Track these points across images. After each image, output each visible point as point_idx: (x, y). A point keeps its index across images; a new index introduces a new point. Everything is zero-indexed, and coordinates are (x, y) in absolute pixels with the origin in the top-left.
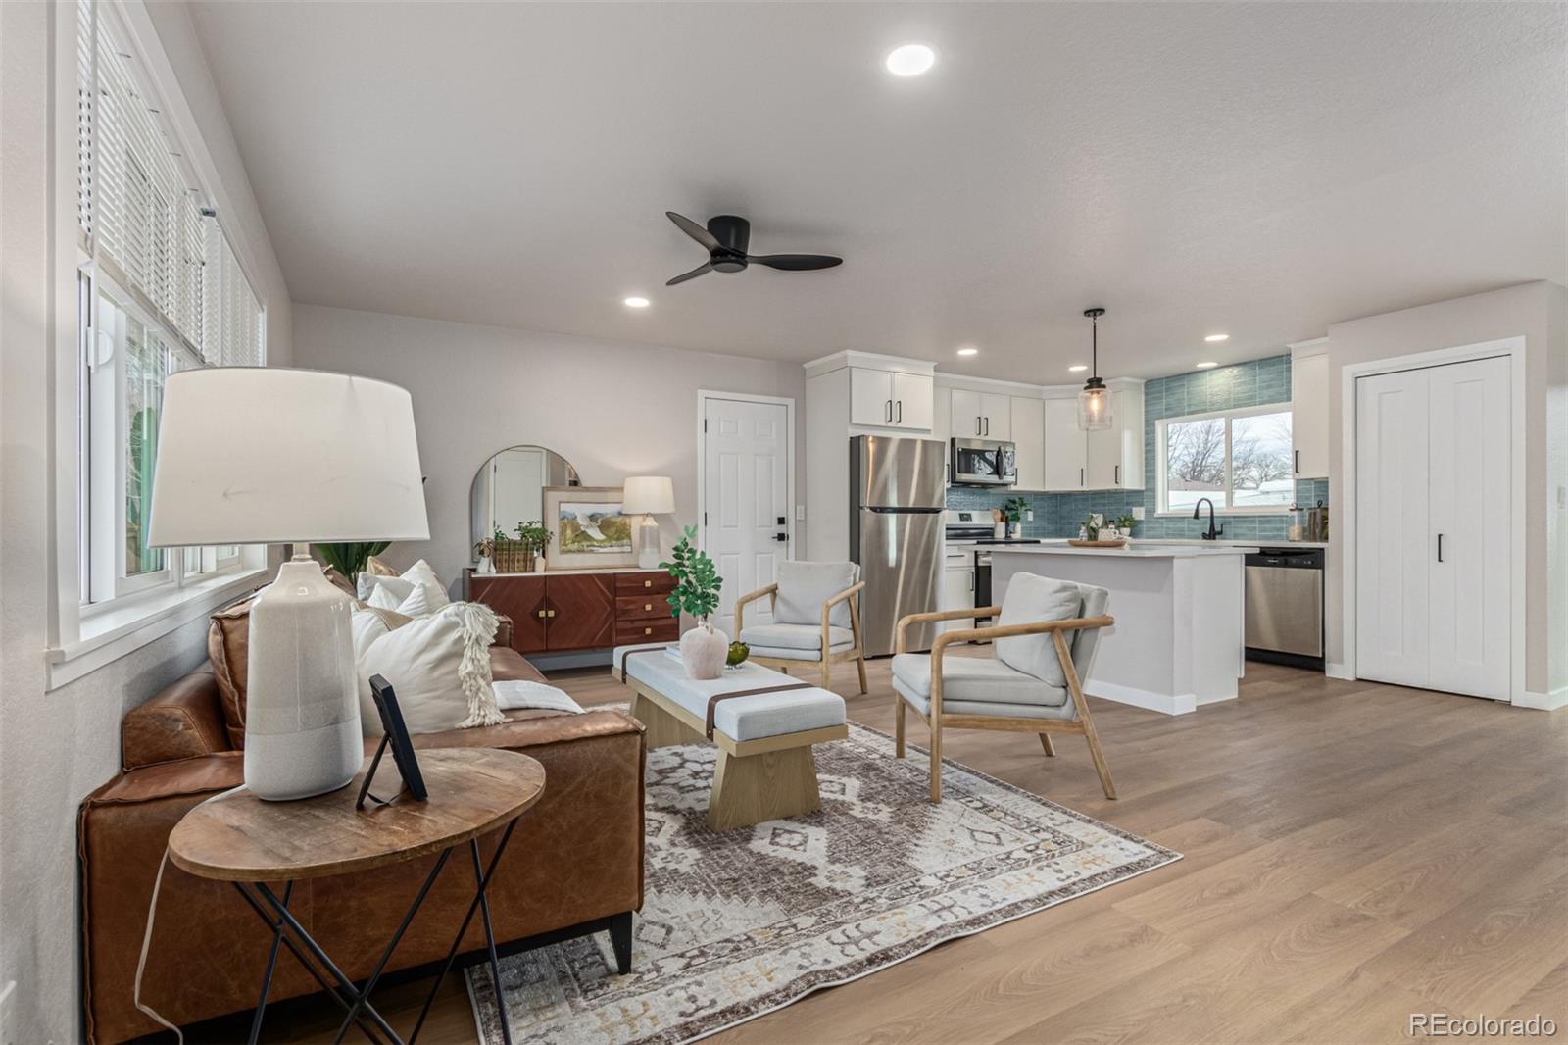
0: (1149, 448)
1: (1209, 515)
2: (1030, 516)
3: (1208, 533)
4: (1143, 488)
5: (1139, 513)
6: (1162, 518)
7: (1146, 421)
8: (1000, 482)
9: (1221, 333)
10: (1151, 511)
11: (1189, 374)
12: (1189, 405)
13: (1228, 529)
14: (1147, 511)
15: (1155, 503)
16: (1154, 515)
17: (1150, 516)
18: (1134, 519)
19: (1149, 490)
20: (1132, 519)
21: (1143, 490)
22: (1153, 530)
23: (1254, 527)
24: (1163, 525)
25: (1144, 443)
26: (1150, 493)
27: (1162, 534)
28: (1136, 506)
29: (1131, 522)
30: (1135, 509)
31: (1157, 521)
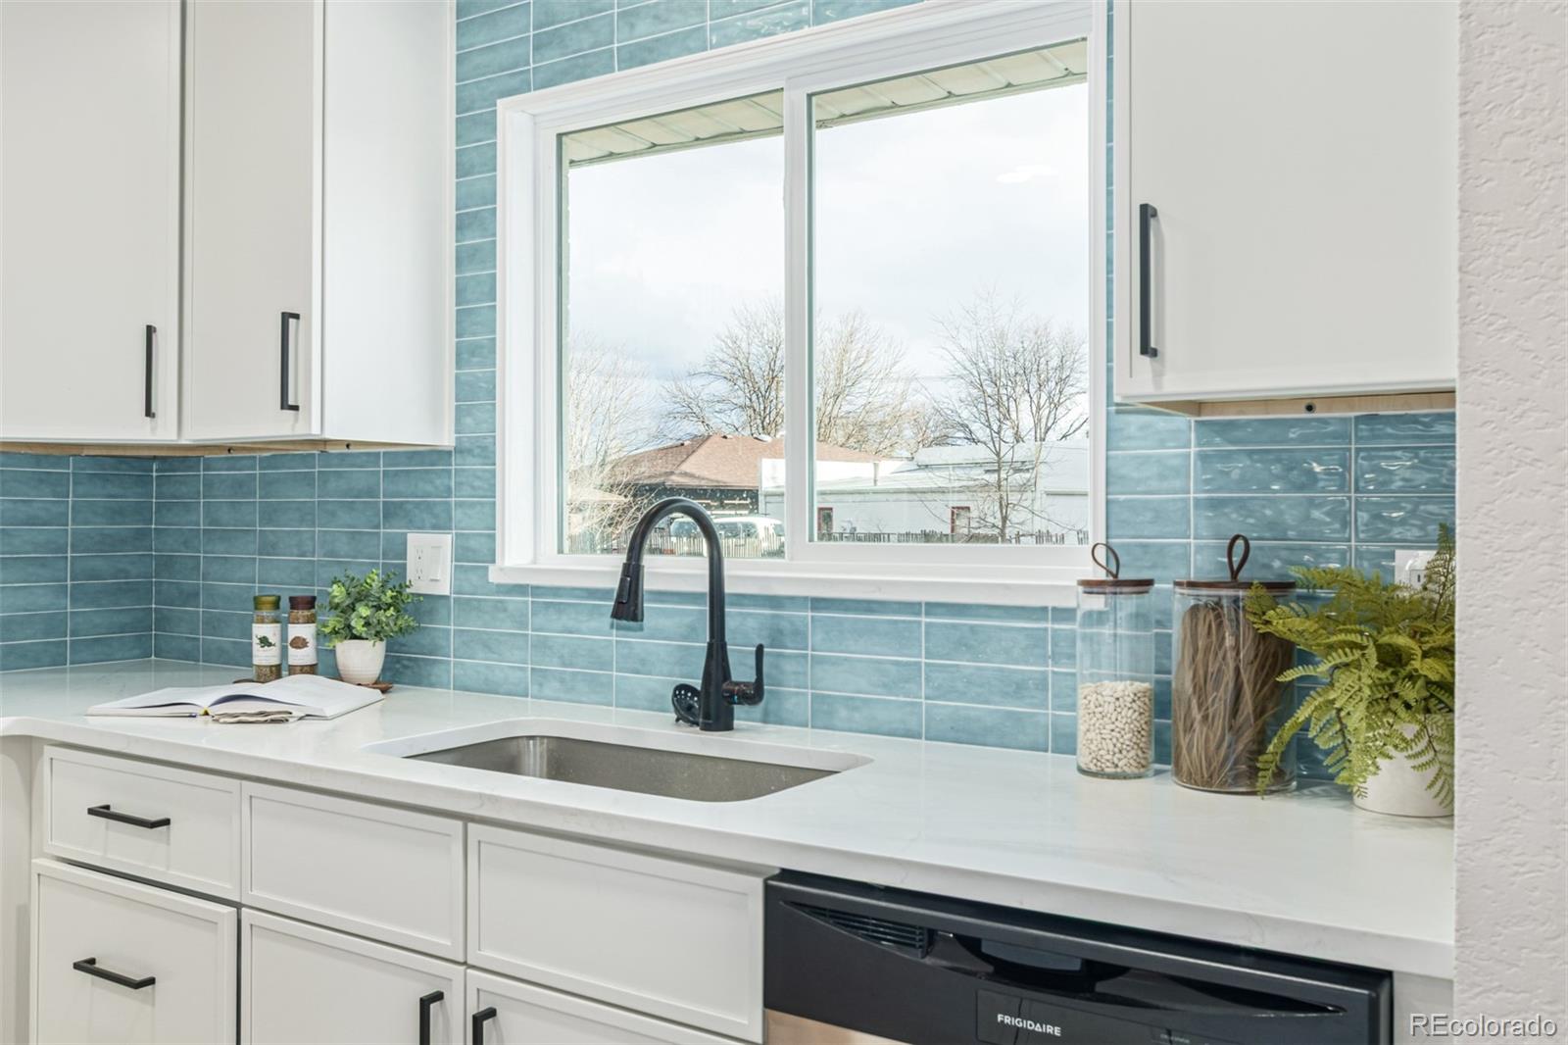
1: (704, 587)
3: (697, 683)
4: (447, 440)
5: (430, 563)
6: (520, 589)
7: (462, 106)
10: (475, 554)
12: (629, 17)
13: (789, 667)
14: (462, 553)
15: (494, 517)
16: (486, 575)
17: (474, 578)
18: (408, 590)
19: (469, 451)
20: (400, 593)
21: (450, 453)
22: (487, 646)
23: (907, 664)
24: (523, 625)
25: (455, 213)
26: (473, 465)
27: (519, 674)
28: (421, 528)
29: (391, 611)
30: (418, 542)
31: (500, 607)
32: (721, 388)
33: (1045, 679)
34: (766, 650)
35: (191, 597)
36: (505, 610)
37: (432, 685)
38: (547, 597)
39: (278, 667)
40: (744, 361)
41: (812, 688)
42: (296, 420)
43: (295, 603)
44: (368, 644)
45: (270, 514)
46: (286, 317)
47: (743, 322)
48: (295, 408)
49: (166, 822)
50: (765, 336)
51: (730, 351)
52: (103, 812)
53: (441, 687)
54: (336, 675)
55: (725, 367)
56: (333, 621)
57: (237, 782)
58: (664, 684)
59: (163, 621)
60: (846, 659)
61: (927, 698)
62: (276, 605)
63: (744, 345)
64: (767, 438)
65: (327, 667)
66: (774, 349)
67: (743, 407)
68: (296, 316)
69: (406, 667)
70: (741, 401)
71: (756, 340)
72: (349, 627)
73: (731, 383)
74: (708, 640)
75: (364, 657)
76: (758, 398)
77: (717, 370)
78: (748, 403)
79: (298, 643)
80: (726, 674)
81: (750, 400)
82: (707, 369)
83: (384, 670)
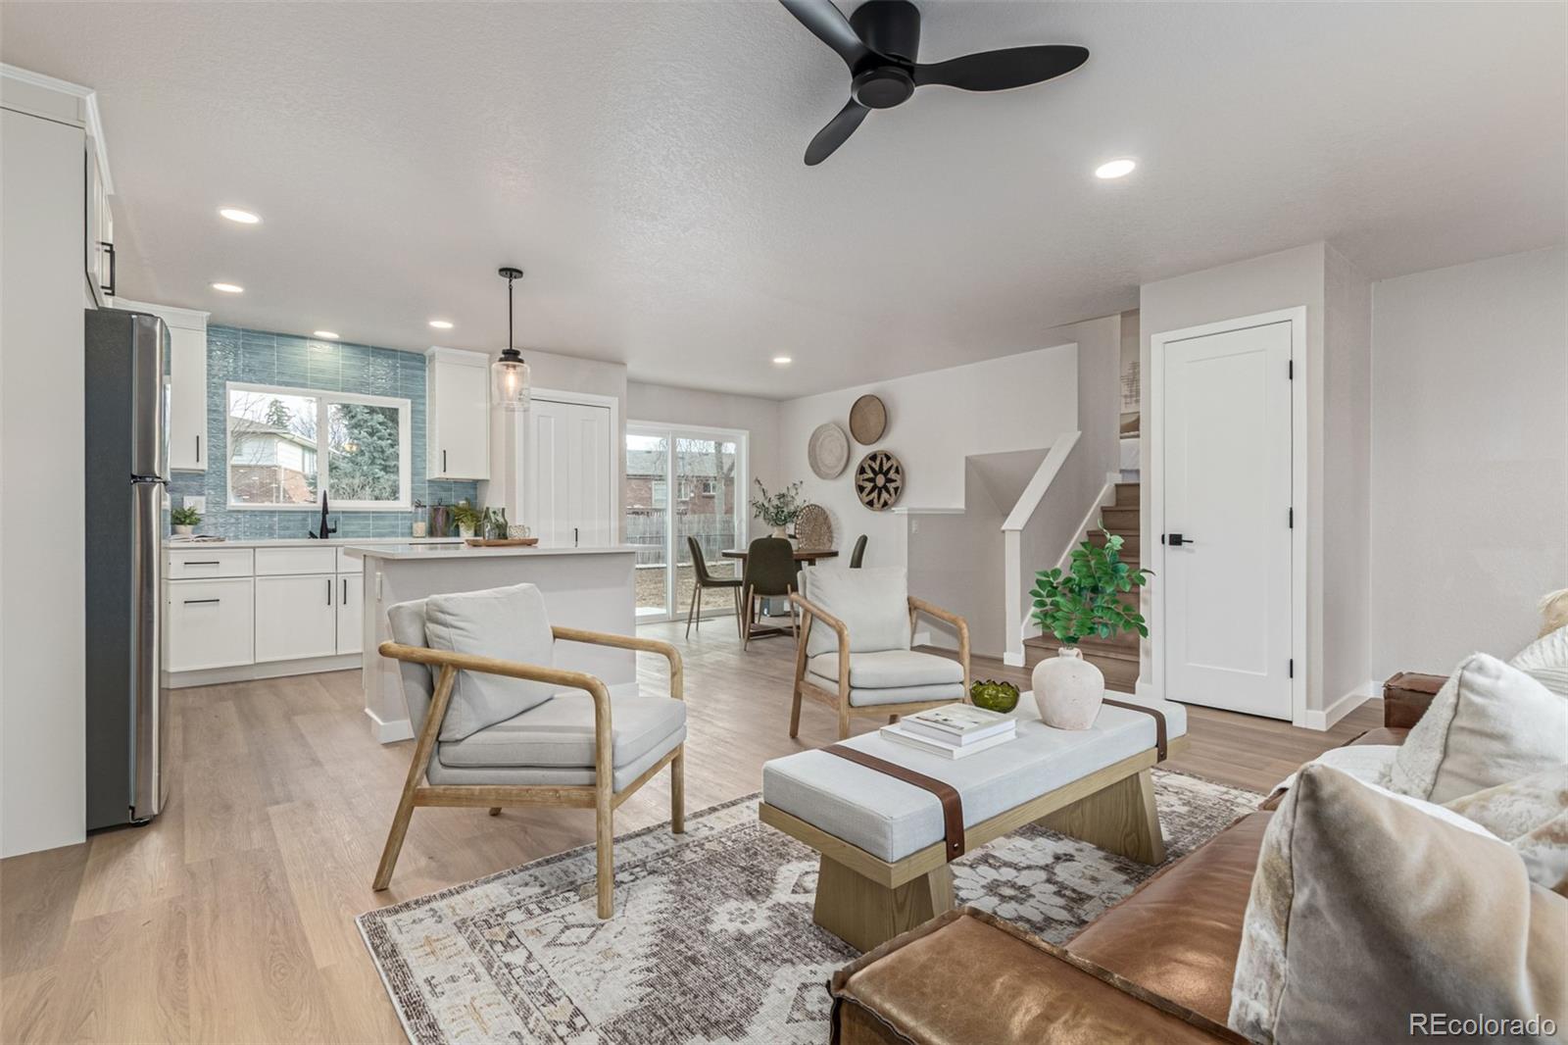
0: (215, 416)
1: (323, 510)
3: (321, 531)
9: (445, 320)
16: (224, 508)
19: (213, 474)
23: (367, 524)
33: (399, 524)
36: (232, 517)
60: (351, 523)
61: (372, 530)
80: (326, 526)
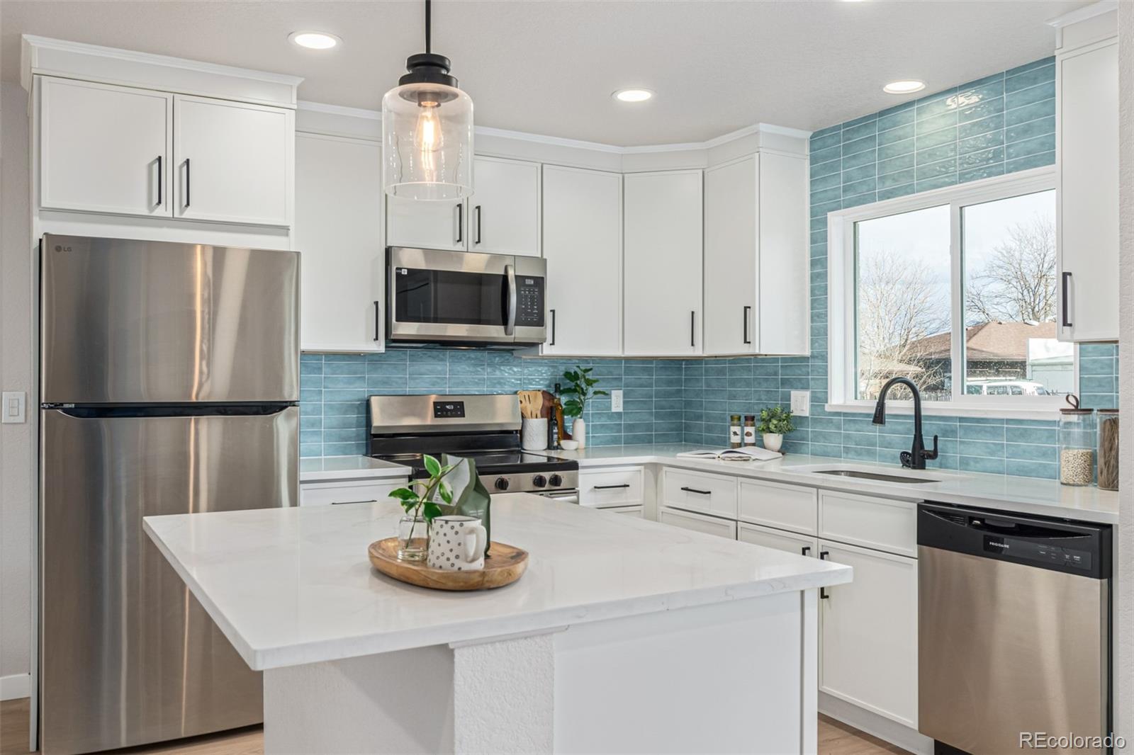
1: (912, 413)
2: (617, 401)
3: (910, 451)
4: (807, 353)
5: (801, 403)
6: (838, 415)
7: (813, 214)
8: (510, 339)
10: (819, 399)
11: (882, 113)
12: (882, 179)
13: (950, 445)
14: (814, 399)
15: (827, 384)
16: (824, 409)
17: (819, 409)
18: (792, 414)
19: (817, 357)
20: (789, 415)
21: (808, 358)
22: (825, 438)
23: (998, 444)
24: (840, 429)
25: (810, 259)
26: (819, 363)
27: (838, 448)
28: (796, 388)
29: (786, 422)
30: (795, 394)
31: (830, 421)
32: (999, 287)
33: (1055, 449)
34: (939, 438)
35: (699, 417)
36: (832, 422)
37: (801, 453)
38: (850, 417)
39: (740, 444)
40: (1018, 266)
41: (960, 454)
42: (750, 346)
43: (747, 418)
44: (777, 435)
45: (733, 383)
46: (746, 308)
47: (1017, 237)
48: (749, 343)
49: (709, 493)
50: (1035, 246)
51: (1006, 259)
52: (686, 489)
53: (806, 454)
54: (763, 446)
55: (1001, 271)
56: (761, 425)
57: (735, 478)
58: (898, 452)
59: (687, 427)
60: (973, 442)
61: (1007, 458)
62: (739, 419)
63: (1017, 254)
64: (1035, 323)
65: (760, 444)
66: (1042, 256)
67: (1017, 300)
68: (749, 307)
69: (791, 446)
70: (1015, 295)
71: (1027, 250)
72: (769, 428)
73: (1006, 283)
74: (914, 433)
75: (774, 440)
76: (1029, 293)
77: (995, 274)
78: (1020, 296)
79: (748, 434)
80: (922, 446)
81: (1022, 294)
82: (987, 273)
83: (782, 447)
